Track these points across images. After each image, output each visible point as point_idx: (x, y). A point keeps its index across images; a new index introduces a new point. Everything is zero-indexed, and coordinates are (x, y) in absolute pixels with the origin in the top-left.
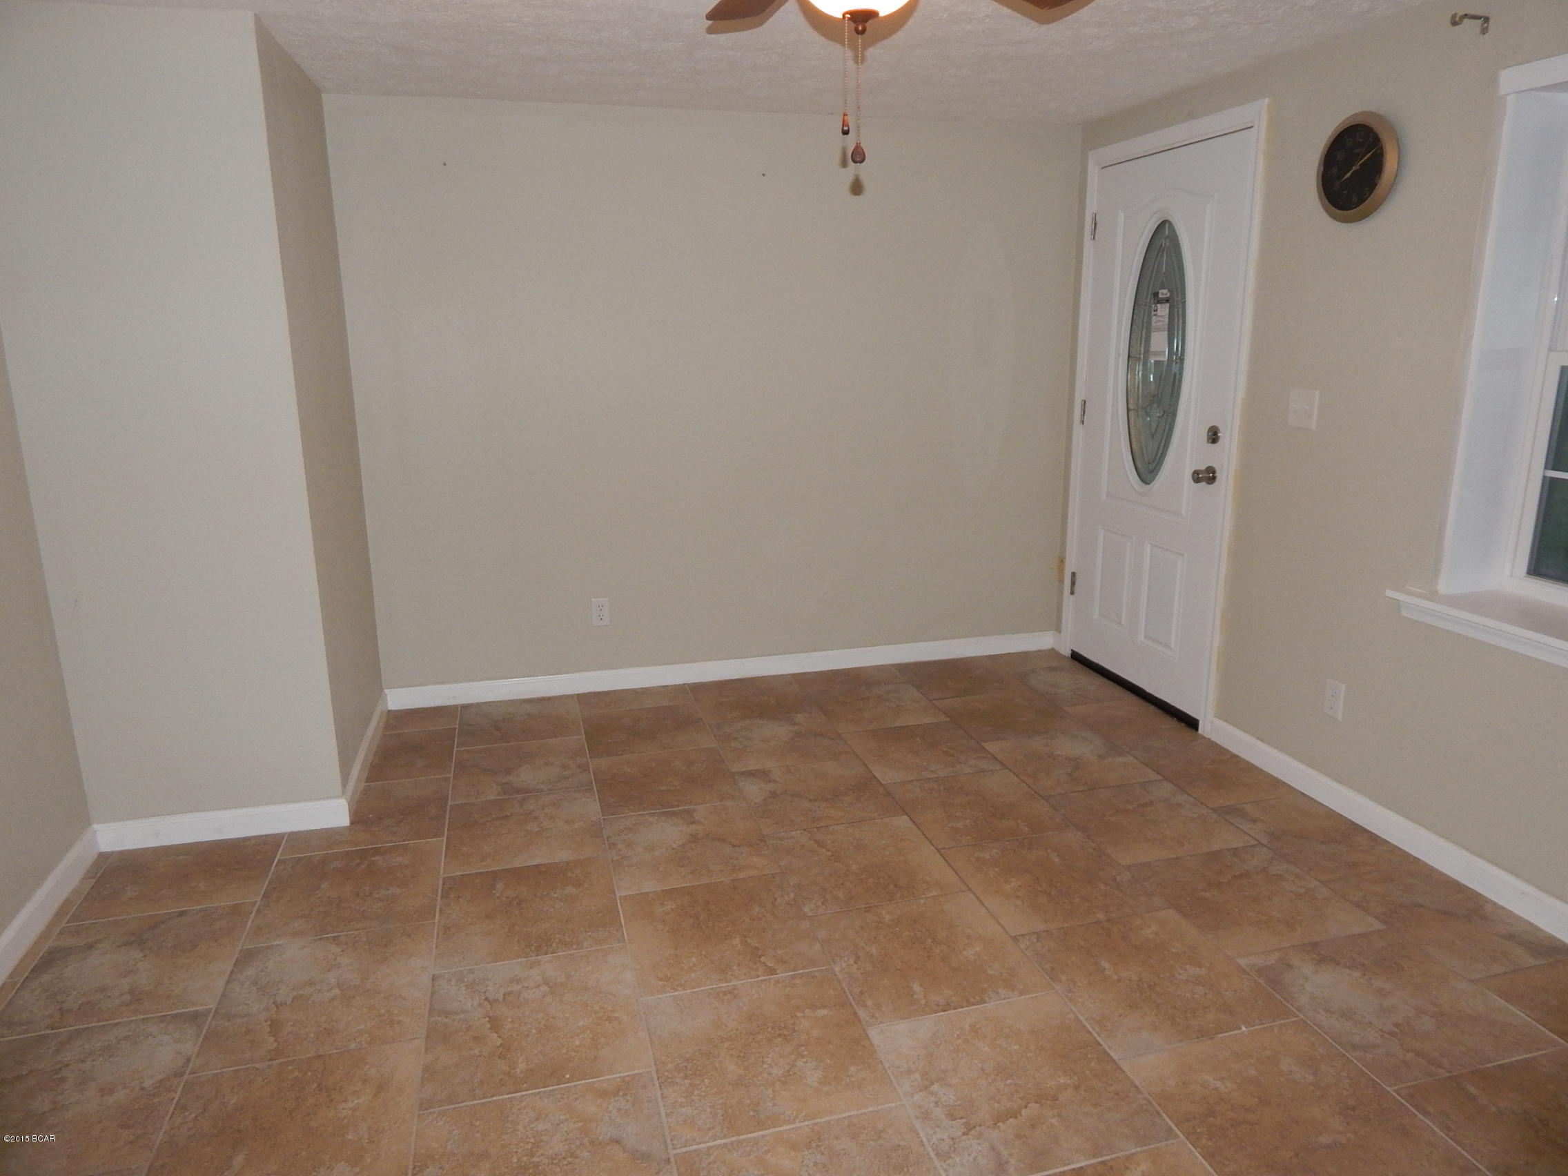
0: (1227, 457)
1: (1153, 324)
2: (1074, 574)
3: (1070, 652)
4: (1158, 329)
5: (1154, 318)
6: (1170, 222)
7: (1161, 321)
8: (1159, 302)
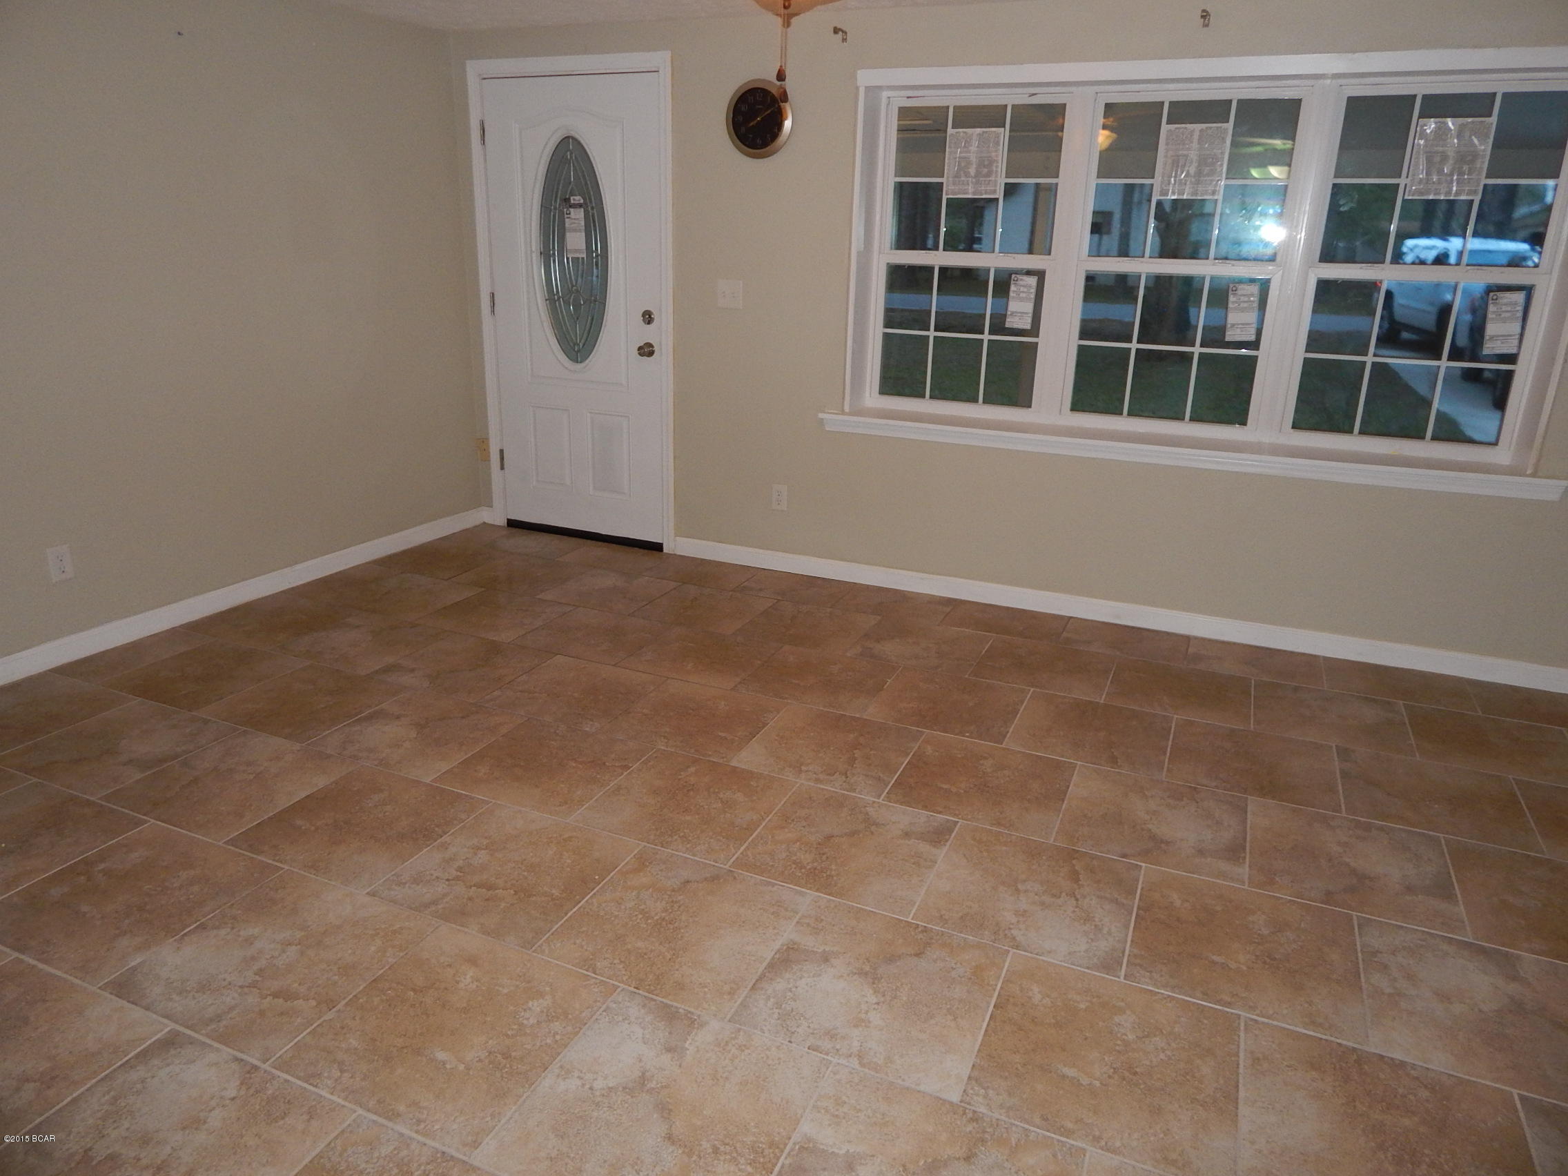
0: (663, 334)
1: (567, 225)
2: (502, 451)
3: (506, 521)
4: (575, 230)
5: (567, 220)
6: (573, 138)
7: (575, 223)
8: (571, 207)
